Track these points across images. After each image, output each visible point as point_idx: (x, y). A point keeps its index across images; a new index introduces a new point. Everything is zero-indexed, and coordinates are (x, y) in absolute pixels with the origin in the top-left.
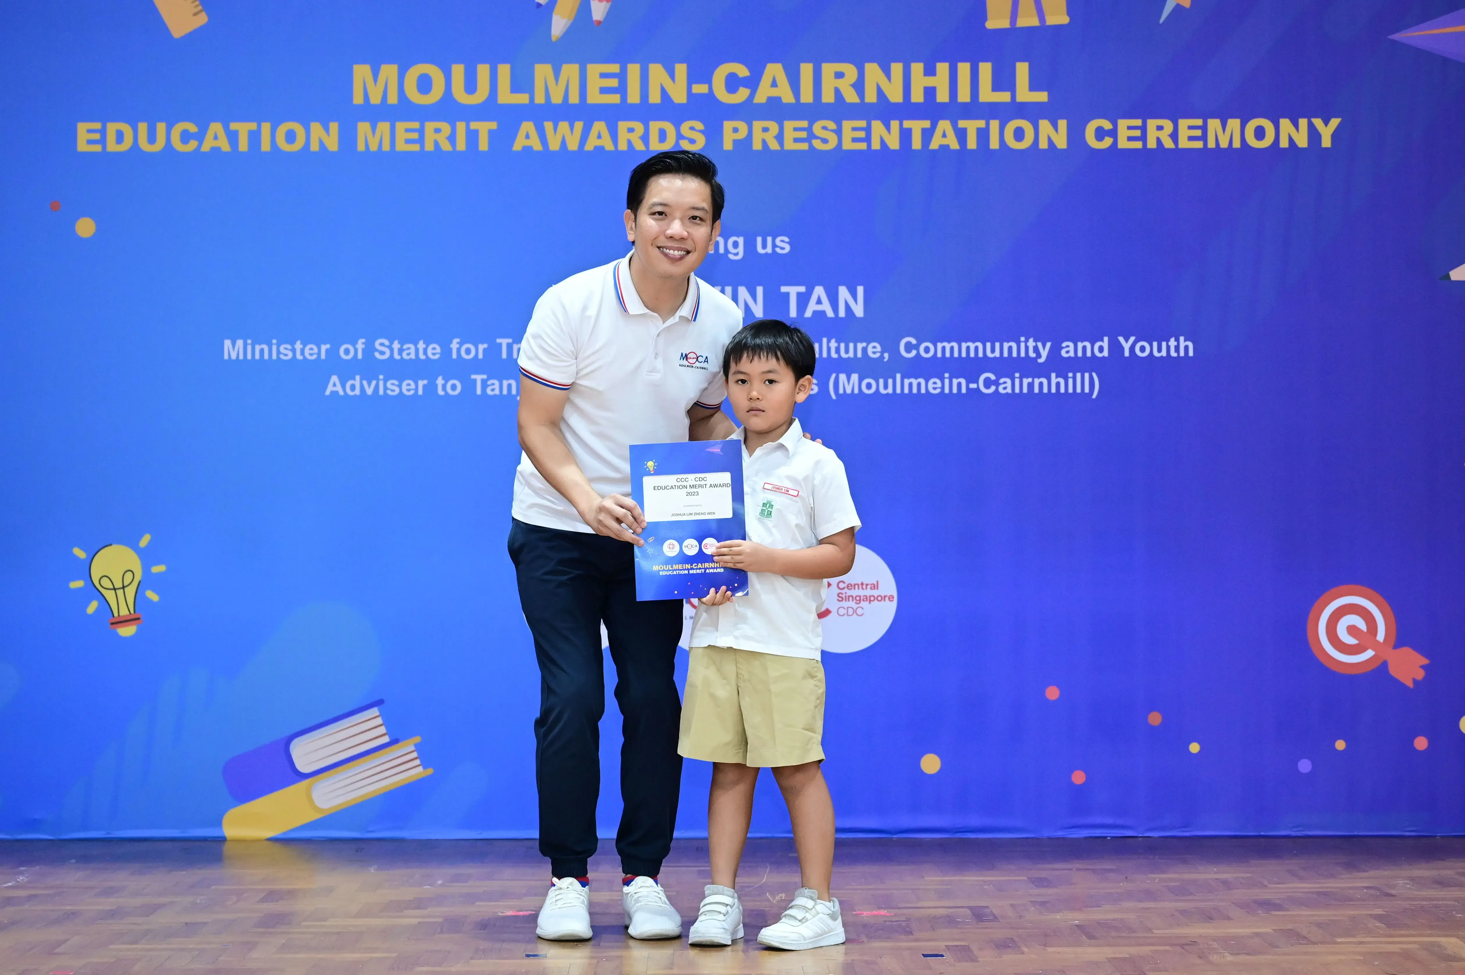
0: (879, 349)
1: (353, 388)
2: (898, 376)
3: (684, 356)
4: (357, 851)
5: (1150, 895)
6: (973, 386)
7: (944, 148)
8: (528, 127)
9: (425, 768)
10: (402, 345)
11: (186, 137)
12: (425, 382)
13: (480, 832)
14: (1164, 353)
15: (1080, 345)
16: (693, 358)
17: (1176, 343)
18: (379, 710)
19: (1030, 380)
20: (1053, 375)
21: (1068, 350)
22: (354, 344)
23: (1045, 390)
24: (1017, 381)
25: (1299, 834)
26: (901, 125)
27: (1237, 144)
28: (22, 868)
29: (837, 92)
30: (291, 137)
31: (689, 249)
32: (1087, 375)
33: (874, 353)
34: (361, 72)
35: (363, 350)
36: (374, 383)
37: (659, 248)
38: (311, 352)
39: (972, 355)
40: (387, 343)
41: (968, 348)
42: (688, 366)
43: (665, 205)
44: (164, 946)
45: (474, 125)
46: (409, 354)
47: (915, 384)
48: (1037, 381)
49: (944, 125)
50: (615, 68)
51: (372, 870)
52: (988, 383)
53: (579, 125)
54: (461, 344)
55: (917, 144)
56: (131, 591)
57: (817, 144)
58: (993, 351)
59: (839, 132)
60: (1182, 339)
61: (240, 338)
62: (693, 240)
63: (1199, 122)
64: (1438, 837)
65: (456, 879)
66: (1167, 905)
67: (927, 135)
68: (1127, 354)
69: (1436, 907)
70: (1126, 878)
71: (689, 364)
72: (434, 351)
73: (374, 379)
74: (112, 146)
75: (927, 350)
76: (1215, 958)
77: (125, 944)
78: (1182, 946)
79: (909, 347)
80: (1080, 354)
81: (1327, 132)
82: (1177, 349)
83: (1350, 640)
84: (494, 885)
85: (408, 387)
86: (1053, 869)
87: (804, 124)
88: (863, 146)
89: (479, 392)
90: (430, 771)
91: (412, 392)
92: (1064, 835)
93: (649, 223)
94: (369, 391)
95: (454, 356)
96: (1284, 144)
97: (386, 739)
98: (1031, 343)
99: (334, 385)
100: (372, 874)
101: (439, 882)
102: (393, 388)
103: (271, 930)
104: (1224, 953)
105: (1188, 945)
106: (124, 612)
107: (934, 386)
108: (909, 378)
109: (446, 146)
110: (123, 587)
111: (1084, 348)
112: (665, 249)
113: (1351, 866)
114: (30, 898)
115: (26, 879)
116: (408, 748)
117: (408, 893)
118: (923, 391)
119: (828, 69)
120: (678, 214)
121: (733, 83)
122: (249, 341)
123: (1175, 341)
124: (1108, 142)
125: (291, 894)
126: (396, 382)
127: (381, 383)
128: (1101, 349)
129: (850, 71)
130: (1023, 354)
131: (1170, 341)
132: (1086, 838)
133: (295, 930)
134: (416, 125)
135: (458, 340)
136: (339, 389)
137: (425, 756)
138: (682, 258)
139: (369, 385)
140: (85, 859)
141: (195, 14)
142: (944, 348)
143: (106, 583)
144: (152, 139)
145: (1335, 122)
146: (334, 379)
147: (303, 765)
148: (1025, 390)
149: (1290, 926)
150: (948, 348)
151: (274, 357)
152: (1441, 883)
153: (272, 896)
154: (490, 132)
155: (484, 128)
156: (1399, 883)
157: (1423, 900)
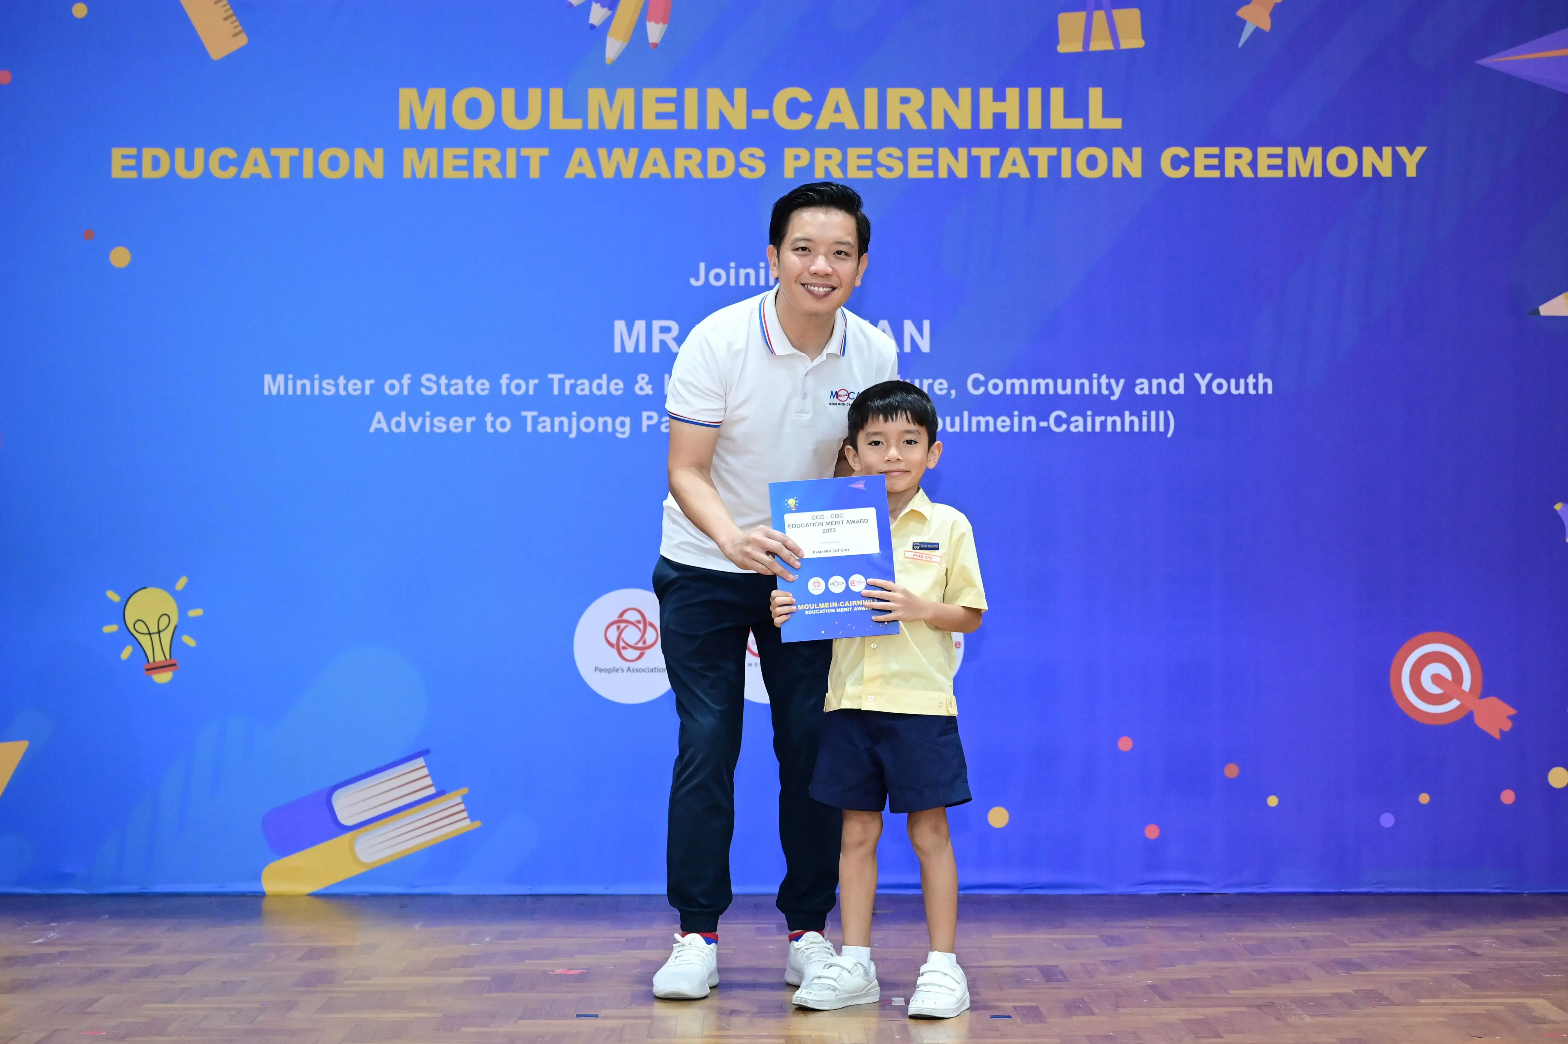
0: (946, 385)
1: (398, 424)
2: (966, 414)
3: (834, 394)
4: (401, 907)
5: (1226, 955)
6: (1043, 424)
7: (1014, 176)
8: (581, 153)
9: (472, 820)
10: (449, 381)
11: (225, 163)
12: (474, 419)
13: (529, 887)
14: (1242, 391)
15: (1155, 382)
16: (844, 395)
17: (1254, 381)
18: (426, 761)
19: (1103, 418)
20: (1127, 413)
21: (1142, 387)
22: (399, 379)
23: (1119, 429)
24: (1089, 420)
25: (1381, 891)
26: (969, 152)
27: (1318, 173)
28: (53, 924)
29: (903, 118)
30: (334, 163)
31: (835, 285)
32: (1162, 413)
33: (941, 390)
34: (408, 96)
35: (409, 385)
36: (420, 420)
37: (803, 285)
38: (355, 387)
39: (1043, 392)
40: (434, 378)
41: (1038, 385)
42: (839, 404)
43: (808, 240)
44: (200, 1006)
45: (525, 152)
46: (456, 390)
47: (983, 422)
48: (1110, 420)
49: (1014, 153)
50: (672, 92)
51: (417, 926)
52: (1059, 421)
53: (634, 152)
54: (511, 379)
55: (985, 172)
56: (166, 636)
57: (882, 172)
58: (1065, 388)
59: (904, 160)
60: (1261, 376)
61: (281, 373)
62: (838, 276)
63: (1279, 150)
64: (1525, 895)
65: (505, 936)
66: (1243, 964)
67: (997, 163)
68: (1203, 391)
69: (1522, 966)
70: (1201, 936)
71: (840, 402)
72: (483, 387)
73: (420, 416)
74: (148, 173)
75: (996, 387)
76: (1293, 1019)
77: (160, 1003)
78: (1259, 1007)
79: (977, 384)
80: (1154, 391)
81: (1412, 160)
82: (1256, 386)
83: (1435, 690)
84: (544, 943)
85: (456, 424)
86: (1126, 927)
87: (868, 151)
88: (929, 174)
89: (529, 429)
90: (478, 824)
91: (460, 430)
92: (1137, 891)
93: (792, 259)
94: (415, 428)
95: (504, 392)
96: (1367, 173)
97: (432, 791)
98: (1104, 380)
99: (379, 421)
100: (418, 930)
101: (488, 939)
102: (440, 425)
103: (312, 989)
104: (1303, 1014)
105: (1266, 1006)
106: (160, 658)
107: (1002, 424)
108: (977, 415)
109: (496, 174)
110: (159, 632)
111: (1159, 385)
112: (809, 286)
113: (1435, 925)
114: (62, 955)
115: (56, 936)
116: (454, 799)
117: (454, 950)
118: (991, 429)
119: (894, 94)
120: (822, 249)
121: (794, 108)
122: (290, 376)
123: (1254, 377)
124: (1184, 171)
125: (331, 952)
126: (443, 419)
127: (428, 421)
128: (1177, 386)
129: (917, 96)
130: (1095, 392)
131: (1247, 378)
132: (1159, 895)
133: (340, 989)
134: (464, 151)
135: (508, 375)
136: (384, 426)
137: (472, 809)
138: (826, 295)
139: (415, 422)
140: (118, 915)
141: (235, 35)
142: (1013, 385)
143: (141, 627)
144: (189, 165)
145: (1420, 151)
146: (379, 415)
147: (345, 817)
148: (1098, 429)
149: (1370, 987)
150: (1017, 385)
151: (317, 392)
152: (1528, 942)
153: (312, 954)
154: (542, 159)
155: (536, 155)
156: (1485, 942)
157: (1510, 960)
